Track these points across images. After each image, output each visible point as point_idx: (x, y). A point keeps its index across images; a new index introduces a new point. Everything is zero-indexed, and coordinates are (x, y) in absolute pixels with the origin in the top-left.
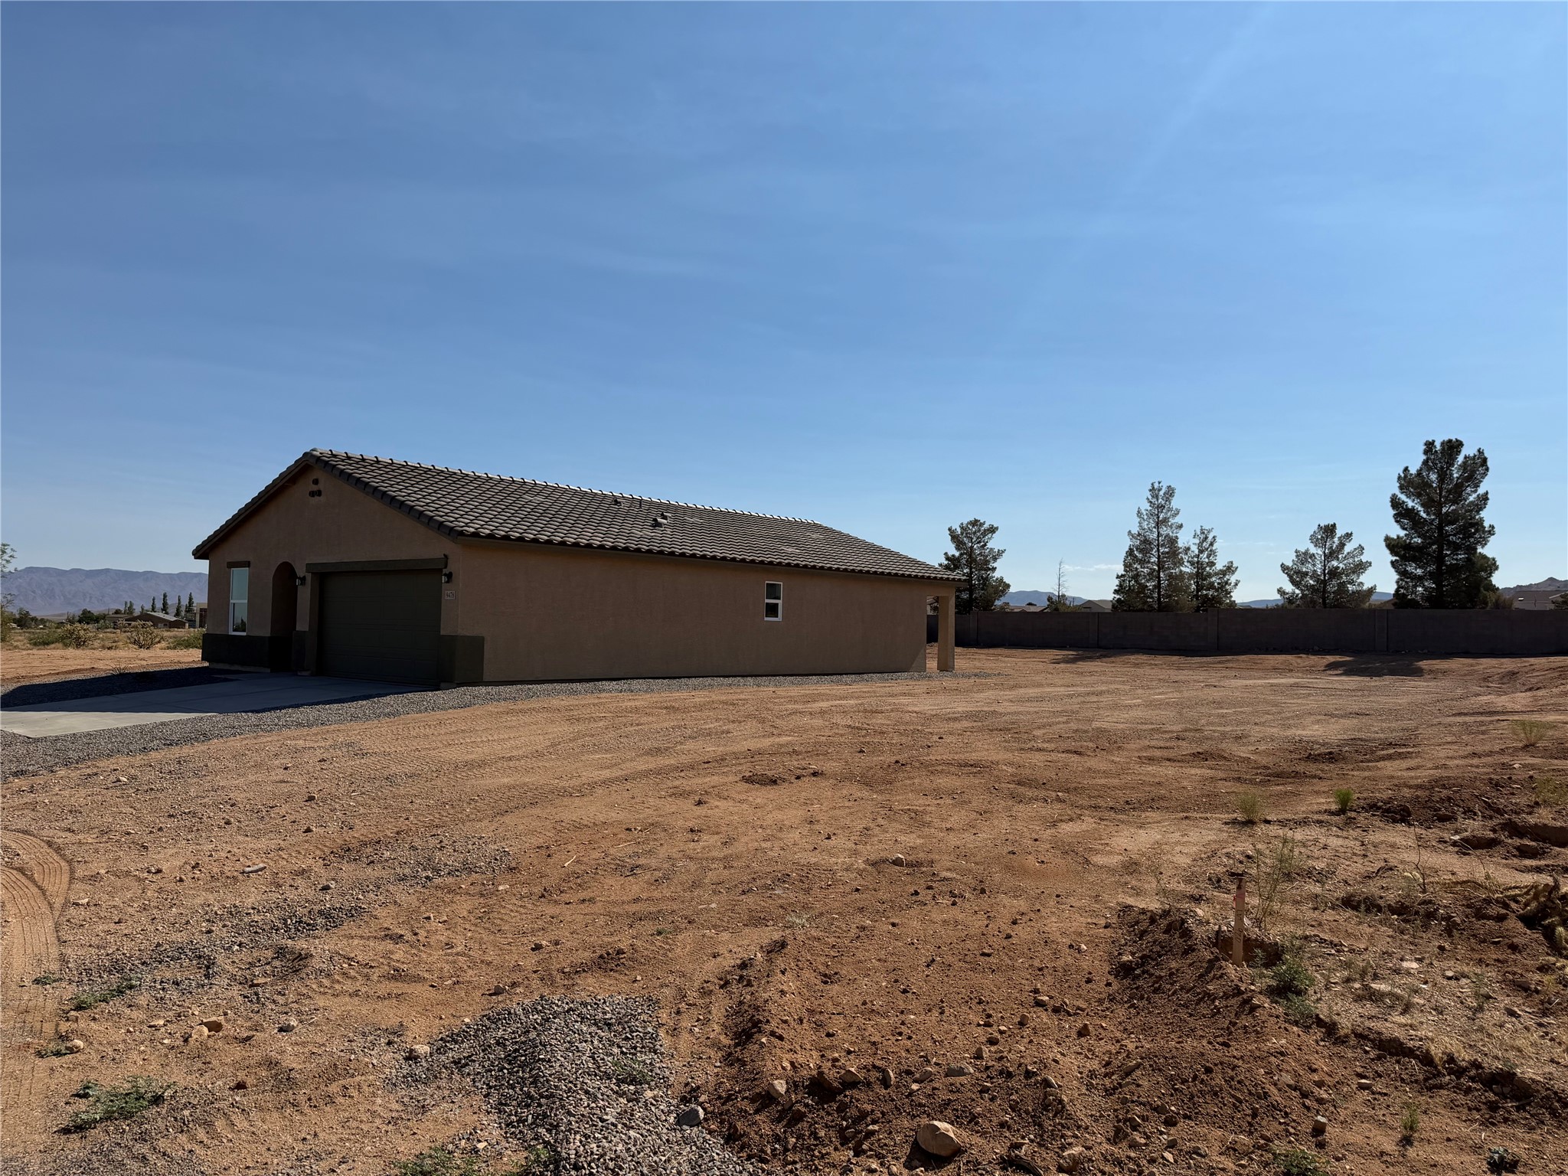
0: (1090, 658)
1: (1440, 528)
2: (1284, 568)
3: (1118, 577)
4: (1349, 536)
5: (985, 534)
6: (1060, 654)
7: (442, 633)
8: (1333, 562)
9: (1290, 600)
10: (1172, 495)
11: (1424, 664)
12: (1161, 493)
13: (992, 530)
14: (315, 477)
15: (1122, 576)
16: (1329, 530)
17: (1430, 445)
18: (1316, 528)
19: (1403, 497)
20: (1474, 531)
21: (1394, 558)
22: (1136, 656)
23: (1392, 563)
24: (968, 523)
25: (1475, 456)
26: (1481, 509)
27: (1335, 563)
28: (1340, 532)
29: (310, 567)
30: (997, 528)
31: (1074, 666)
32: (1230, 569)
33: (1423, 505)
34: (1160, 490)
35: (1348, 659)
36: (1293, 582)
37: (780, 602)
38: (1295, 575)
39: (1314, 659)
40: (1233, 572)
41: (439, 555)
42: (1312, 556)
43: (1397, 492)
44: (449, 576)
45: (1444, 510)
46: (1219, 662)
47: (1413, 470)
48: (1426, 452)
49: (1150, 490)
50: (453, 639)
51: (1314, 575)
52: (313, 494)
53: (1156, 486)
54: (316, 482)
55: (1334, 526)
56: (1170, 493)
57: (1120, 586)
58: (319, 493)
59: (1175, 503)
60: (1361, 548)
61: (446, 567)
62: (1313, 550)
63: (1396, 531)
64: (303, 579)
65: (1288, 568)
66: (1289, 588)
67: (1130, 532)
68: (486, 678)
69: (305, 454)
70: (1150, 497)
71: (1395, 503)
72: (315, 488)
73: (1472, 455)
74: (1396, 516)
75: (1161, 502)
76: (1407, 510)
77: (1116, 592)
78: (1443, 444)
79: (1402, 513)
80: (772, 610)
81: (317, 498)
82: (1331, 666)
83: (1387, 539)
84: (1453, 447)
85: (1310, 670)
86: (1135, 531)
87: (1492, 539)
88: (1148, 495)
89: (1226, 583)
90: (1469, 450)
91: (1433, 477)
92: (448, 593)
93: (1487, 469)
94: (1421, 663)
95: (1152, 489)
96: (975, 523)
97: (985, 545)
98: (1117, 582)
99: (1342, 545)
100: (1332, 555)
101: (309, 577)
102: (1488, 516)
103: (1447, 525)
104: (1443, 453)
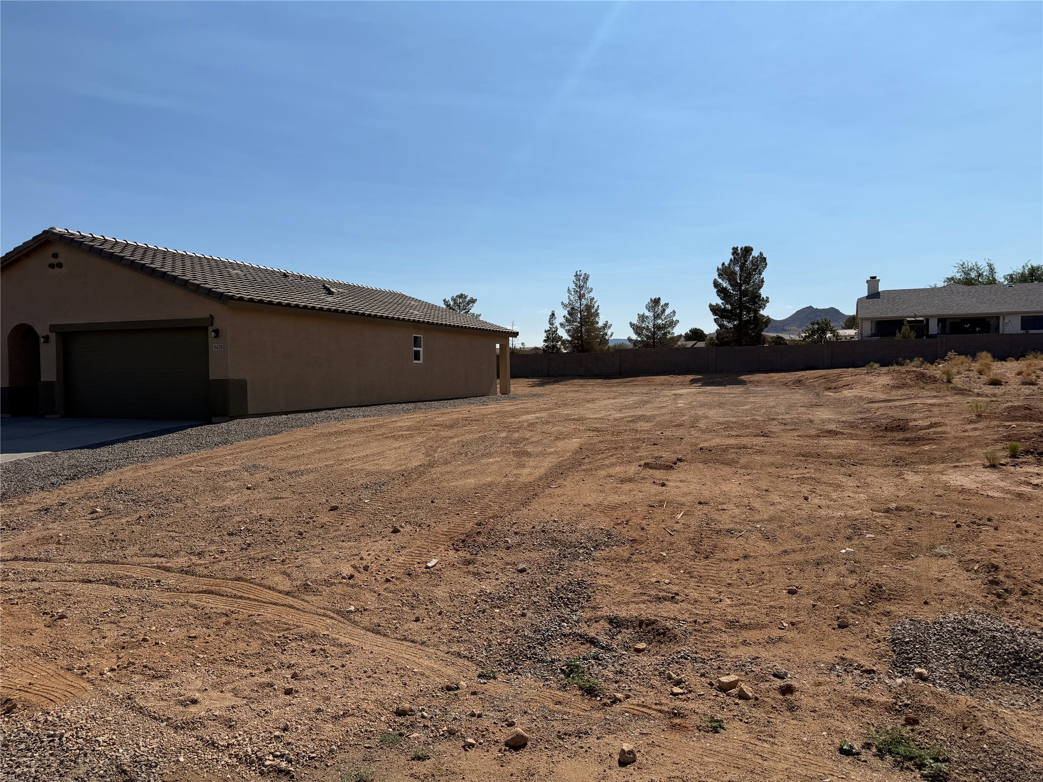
0: (549, 383)
1: (740, 299)
2: (631, 325)
3: (546, 331)
4: (667, 305)
5: (468, 304)
6: (531, 381)
7: (211, 377)
8: (658, 321)
9: (635, 343)
10: (587, 279)
11: (743, 377)
12: (582, 278)
13: (473, 301)
14: (53, 252)
15: (548, 331)
16: (656, 302)
17: (735, 250)
18: (649, 301)
19: (720, 281)
20: (757, 301)
21: (716, 317)
22: (578, 380)
23: (715, 320)
24: (457, 296)
25: (758, 256)
26: (761, 288)
27: (660, 321)
28: (662, 302)
29: (53, 328)
30: (476, 300)
31: (541, 388)
32: (606, 326)
33: (731, 285)
34: (580, 276)
35: (699, 377)
36: (637, 333)
37: (421, 349)
38: (637, 329)
39: (681, 378)
40: (609, 327)
41: (205, 315)
42: (647, 317)
43: (717, 277)
44: (217, 332)
45: (743, 288)
46: (628, 382)
47: (726, 264)
48: (733, 254)
49: (575, 276)
50: (223, 384)
51: (648, 329)
52: (52, 266)
53: (578, 273)
54: (55, 256)
55: (659, 299)
56: (586, 278)
57: (548, 337)
58: (60, 265)
59: (589, 284)
60: (674, 312)
61: (212, 325)
62: (647, 313)
63: (718, 301)
64: (47, 339)
65: (634, 325)
66: (634, 337)
67: (562, 302)
68: (250, 412)
69: (45, 232)
70: (575, 280)
71: (716, 284)
72: (55, 261)
73: (756, 256)
74: (718, 292)
75: (581, 281)
76: (723, 288)
77: (545, 341)
78: (741, 249)
79: (722, 291)
80: (417, 356)
81: (57, 269)
82: (693, 381)
83: (711, 306)
84: (748, 250)
85: (683, 385)
86: (566, 302)
87: (767, 304)
88: (574, 279)
89: (606, 334)
90: (755, 253)
91: (737, 269)
92: (214, 346)
93: (766, 264)
94: (741, 377)
95: (576, 275)
96: (461, 296)
97: (469, 311)
98: (545, 335)
99: (664, 311)
100: (657, 317)
101: (53, 336)
102: (764, 292)
103: (744, 297)
104: (742, 255)
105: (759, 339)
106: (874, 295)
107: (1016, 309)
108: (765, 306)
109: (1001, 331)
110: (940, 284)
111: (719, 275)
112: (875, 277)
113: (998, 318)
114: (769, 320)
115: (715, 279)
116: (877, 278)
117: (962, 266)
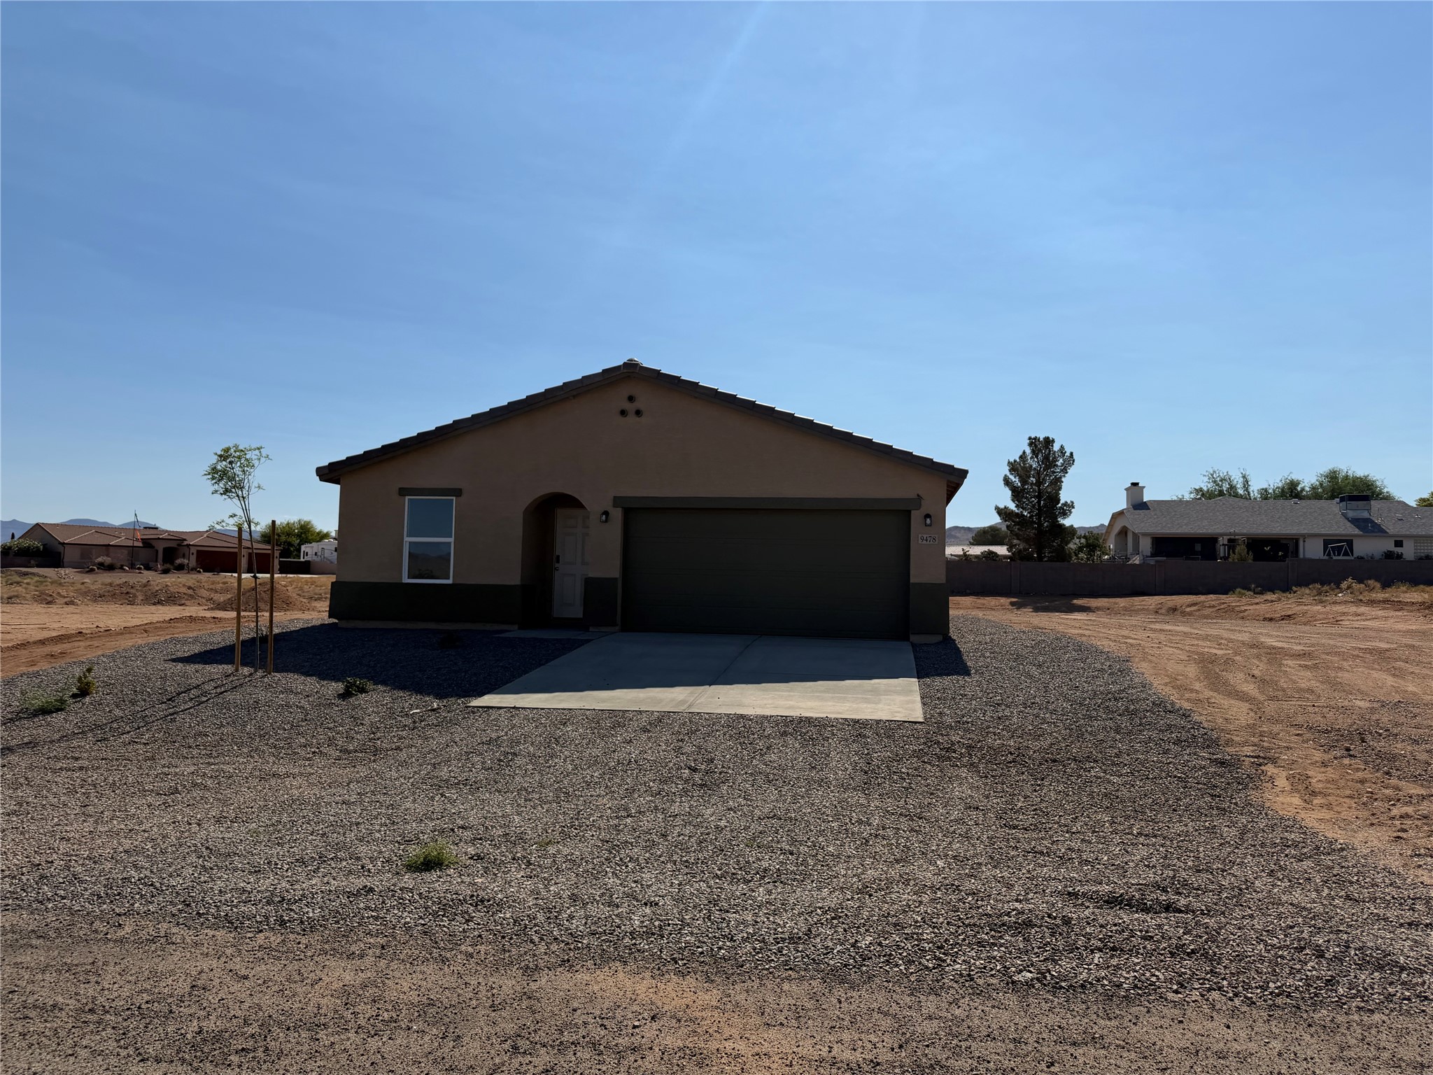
1: (1039, 502)
7: (912, 581)
11: (1081, 602)
14: (630, 394)
17: (1032, 440)
19: (1012, 477)
20: (1058, 507)
25: (1062, 450)
29: (617, 501)
43: (1008, 474)
44: (930, 517)
45: (1042, 489)
48: (1029, 444)
52: (625, 413)
54: (633, 399)
58: (639, 413)
63: (1010, 504)
71: (1007, 482)
72: (628, 406)
73: (1060, 450)
74: (1010, 491)
76: (1017, 487)
78: (1041, 439)
79: (1015, 491)
81: (633, 418)
82: (1017, 605)
83: (998, 508)
90: (1058, 446)
91: (1035, 464)
93: (1074, 461)
94: (1077, 602)
103: (1043, 500)
104: (1041, 446)
105: (1061, 556)
106: (1138, 504)
107: (1316, 531)
108: (1071, 513)
109: (1301, 556)
110: (1187, 497)
111: (1010, 471)
112: (1137, 484)
113: (1297, 541)
114: (1072, 531)
115: (1006, 475)
116: (1140, 485)
117: (1212, 475)
